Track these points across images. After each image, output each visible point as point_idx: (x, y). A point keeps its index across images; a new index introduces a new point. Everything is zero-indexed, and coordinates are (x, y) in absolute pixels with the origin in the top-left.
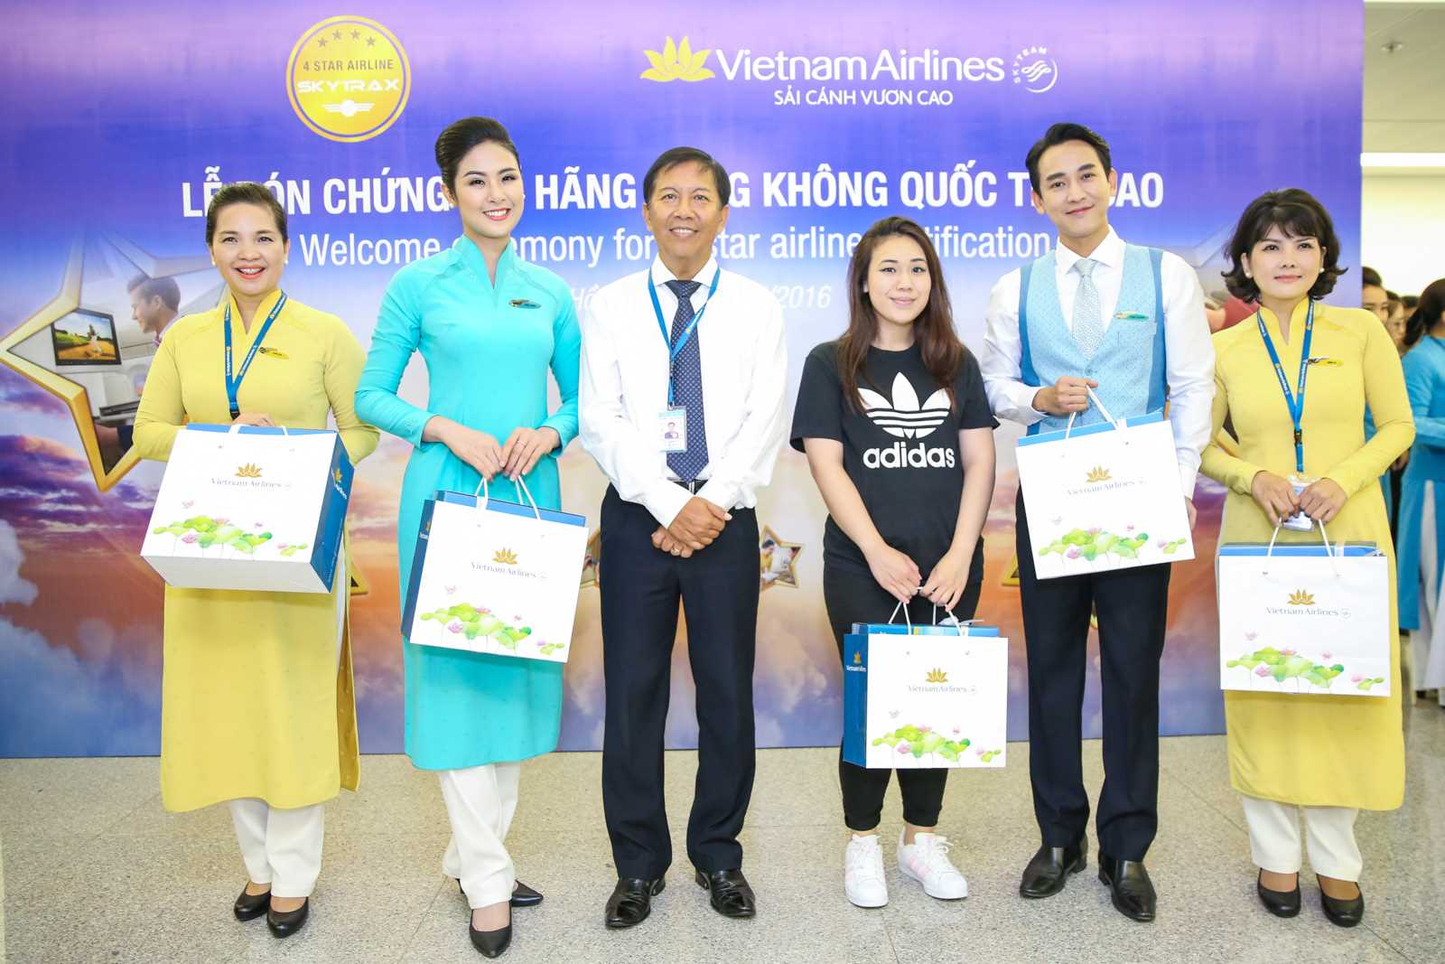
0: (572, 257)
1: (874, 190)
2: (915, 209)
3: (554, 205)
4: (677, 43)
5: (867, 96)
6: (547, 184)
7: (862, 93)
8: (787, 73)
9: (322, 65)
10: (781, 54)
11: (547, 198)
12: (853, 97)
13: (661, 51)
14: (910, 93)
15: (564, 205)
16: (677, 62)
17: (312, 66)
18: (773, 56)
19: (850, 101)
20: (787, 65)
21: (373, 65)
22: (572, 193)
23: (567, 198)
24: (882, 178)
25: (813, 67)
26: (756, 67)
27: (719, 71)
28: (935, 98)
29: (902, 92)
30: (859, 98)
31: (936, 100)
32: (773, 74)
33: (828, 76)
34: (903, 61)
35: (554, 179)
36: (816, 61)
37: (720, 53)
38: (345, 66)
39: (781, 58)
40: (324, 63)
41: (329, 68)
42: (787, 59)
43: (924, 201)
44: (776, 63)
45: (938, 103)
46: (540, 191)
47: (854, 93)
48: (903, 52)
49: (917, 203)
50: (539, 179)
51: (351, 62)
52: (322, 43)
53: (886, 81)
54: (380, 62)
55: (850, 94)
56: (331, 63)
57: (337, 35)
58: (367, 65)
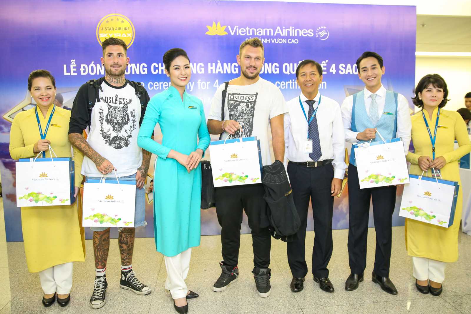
1: (275, 69)
2: (287, 74)
4: (216, 24)
5: (273, 40)
7: (272, 39)
8: (249, 33)
9: (107, 29)
10: (248, 27)
12: (269, 41)
13: (211, 26)
14: (286, 40)
16: (216, 30)
17: (104, 29)
18: (245, 28)
19: (268, 42)
20: (249, 31)
21: (123, 29)
24: (277, 65)
25: (257, 32)
26: (240, 31)
27: (229, 33)
28: (293, 41)
29: (283, 39)
30: (271, 41)
31: (293, 42)
32: (245, 33)
33: (262, 34)
34: (284, 30)
36: (258, 30)
37: (229, 27)
38: (115, 29)
39: (248, 29)
40: (108, 28)
41: (110, 30)
42: (249, 29)
43: (290, 72)
44: (246, 30)
45: (294, 43)
47: (269, 39)
48: (284, 27)
49: (288, 73)
51: (116, 28)
52: (107, 22)
53: (278, 36)
54: (126, 28)
55: (268, 40)
56: (110, 28)
57: (112, 20)
58: (121, 29)
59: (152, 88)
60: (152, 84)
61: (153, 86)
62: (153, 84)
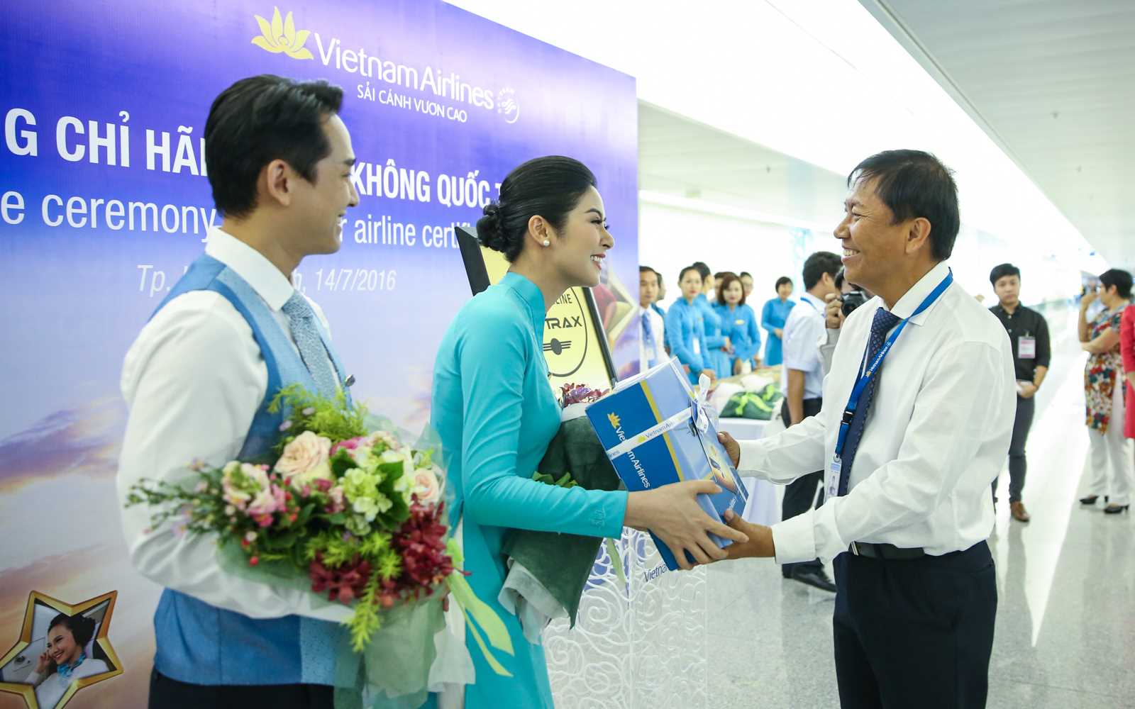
0: (185, 230)
1: (422, 187)
2: (446, 206)
3: (166, 168)
4: (284, 15)
5: (418, 104)
6: (158, 142)
7: (415, 100)
8: (366, 70)
10: (362, 51)
11: (158, 158)
12: (409, 103)
13: (269, 19)
14: (443, 107)
15: (177, 170)
16: (283, 36)
18: (357, 52)
19: (407, 105)
20: (366, 61)
22: (186, 156)
23: (180, 162)
24: (427, 177)
25: (384, 69)
26: (345, 58)
27: (316, 53)
28: (457, 116)
29: (438, 105)
30: (413, 105)
31: (458, 117)
32: (356, 68)
33: (393, 81)
34: (439, 78)
35: (166, 137)
36: (386, 64)
37: (317, 36)
39: (362, 55)
42: (366, 56)
43: (451, 201)
44: (359, 58)
45: (459, 120)
46: (151, 149)
47: (410, 99)
48: (439, 72)
49: (446, 202)
50: (150, 134)
53: (428, 95)
55: (407, 100)
59: (60, 218)
60: (60, 202)
61: (62, 210)
62: (65, 203)
